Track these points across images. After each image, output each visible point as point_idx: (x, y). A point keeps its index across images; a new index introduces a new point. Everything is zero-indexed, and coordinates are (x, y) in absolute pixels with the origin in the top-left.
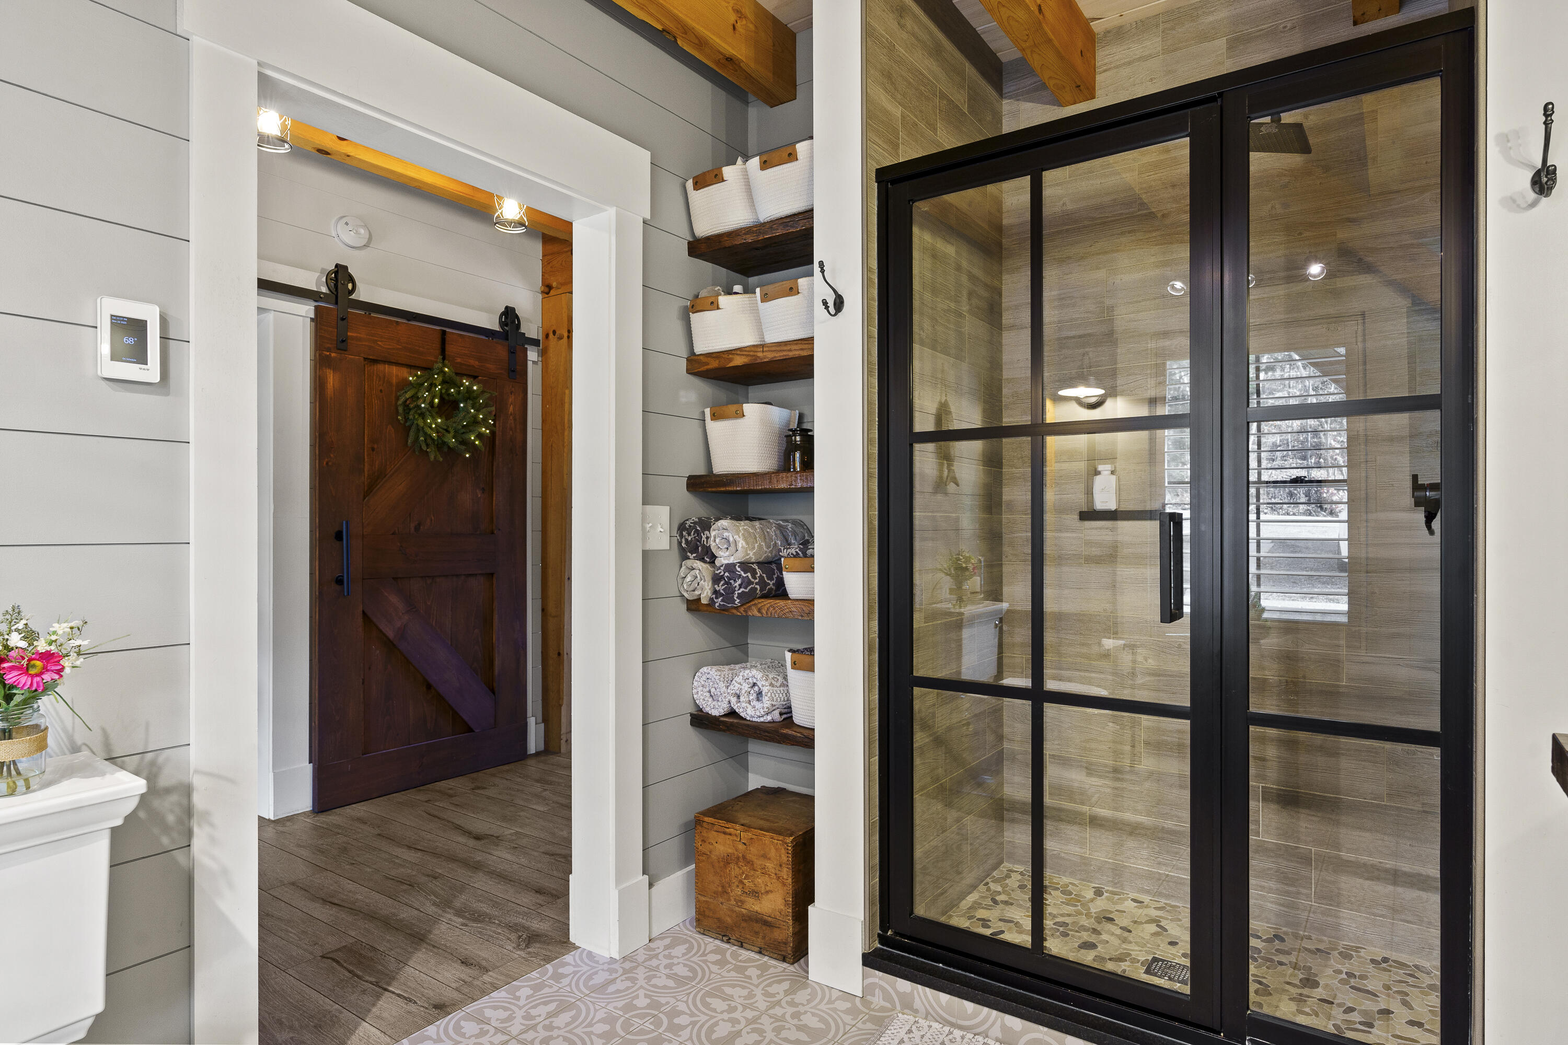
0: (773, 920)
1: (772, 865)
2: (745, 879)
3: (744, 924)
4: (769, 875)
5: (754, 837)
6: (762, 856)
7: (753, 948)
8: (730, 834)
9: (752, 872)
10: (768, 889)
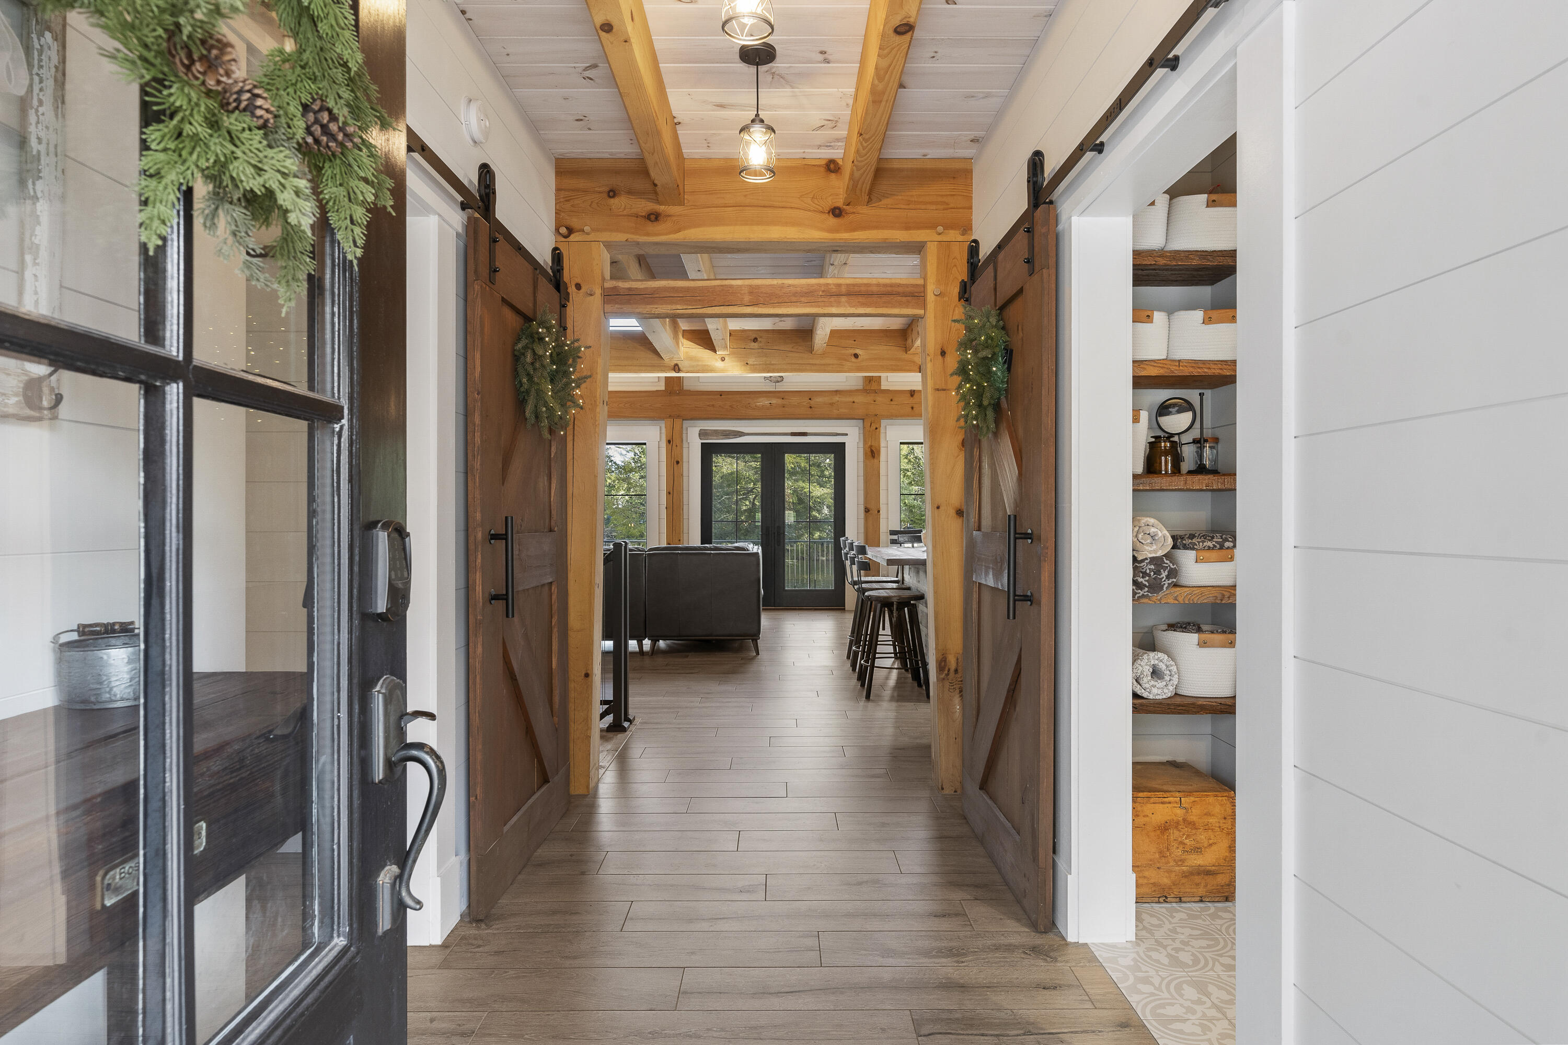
0: (1216, 868)
1: (1216, 820)
2: (1186, 839)
3: (1184, 880)
4: (1212, 829)
5: (1197, 799)
6: (1206, 814)
7: (1193, 899)
8: (1170, 803)
9: (1194, 831)
10: (1211, 842)
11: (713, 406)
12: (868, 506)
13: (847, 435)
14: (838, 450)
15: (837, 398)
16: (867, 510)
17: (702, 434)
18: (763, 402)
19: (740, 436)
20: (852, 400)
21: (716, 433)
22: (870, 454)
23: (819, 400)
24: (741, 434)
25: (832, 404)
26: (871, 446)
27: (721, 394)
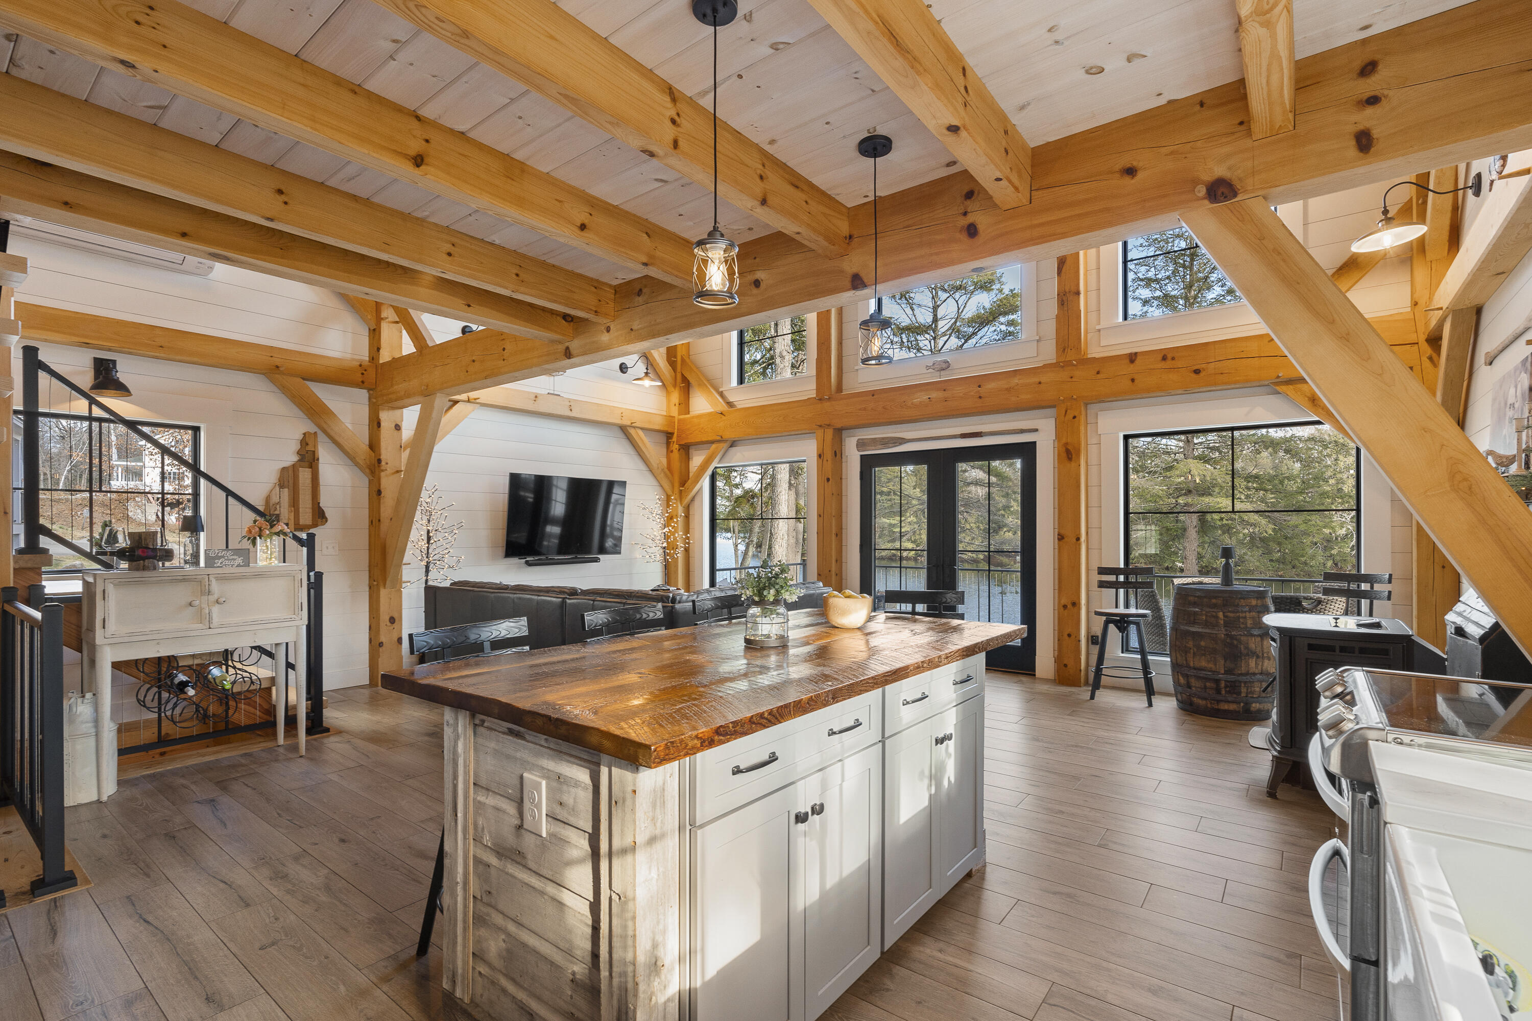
11: (865, 409)
12: (1063, 532)
13: (1036, 430)
14: (1027, 452)
15: (1016, 381)
16: (1061, 538)
17: (861, 444)
18: (921, 397)
19: (901, 444)
20: (1037, 380)
21: (875, 442)
22: (1064, 455)
23: (991, 385)
24: (903, 441)
25: (1008, 390)
26: (1066, 444)
27: (873, 393)
